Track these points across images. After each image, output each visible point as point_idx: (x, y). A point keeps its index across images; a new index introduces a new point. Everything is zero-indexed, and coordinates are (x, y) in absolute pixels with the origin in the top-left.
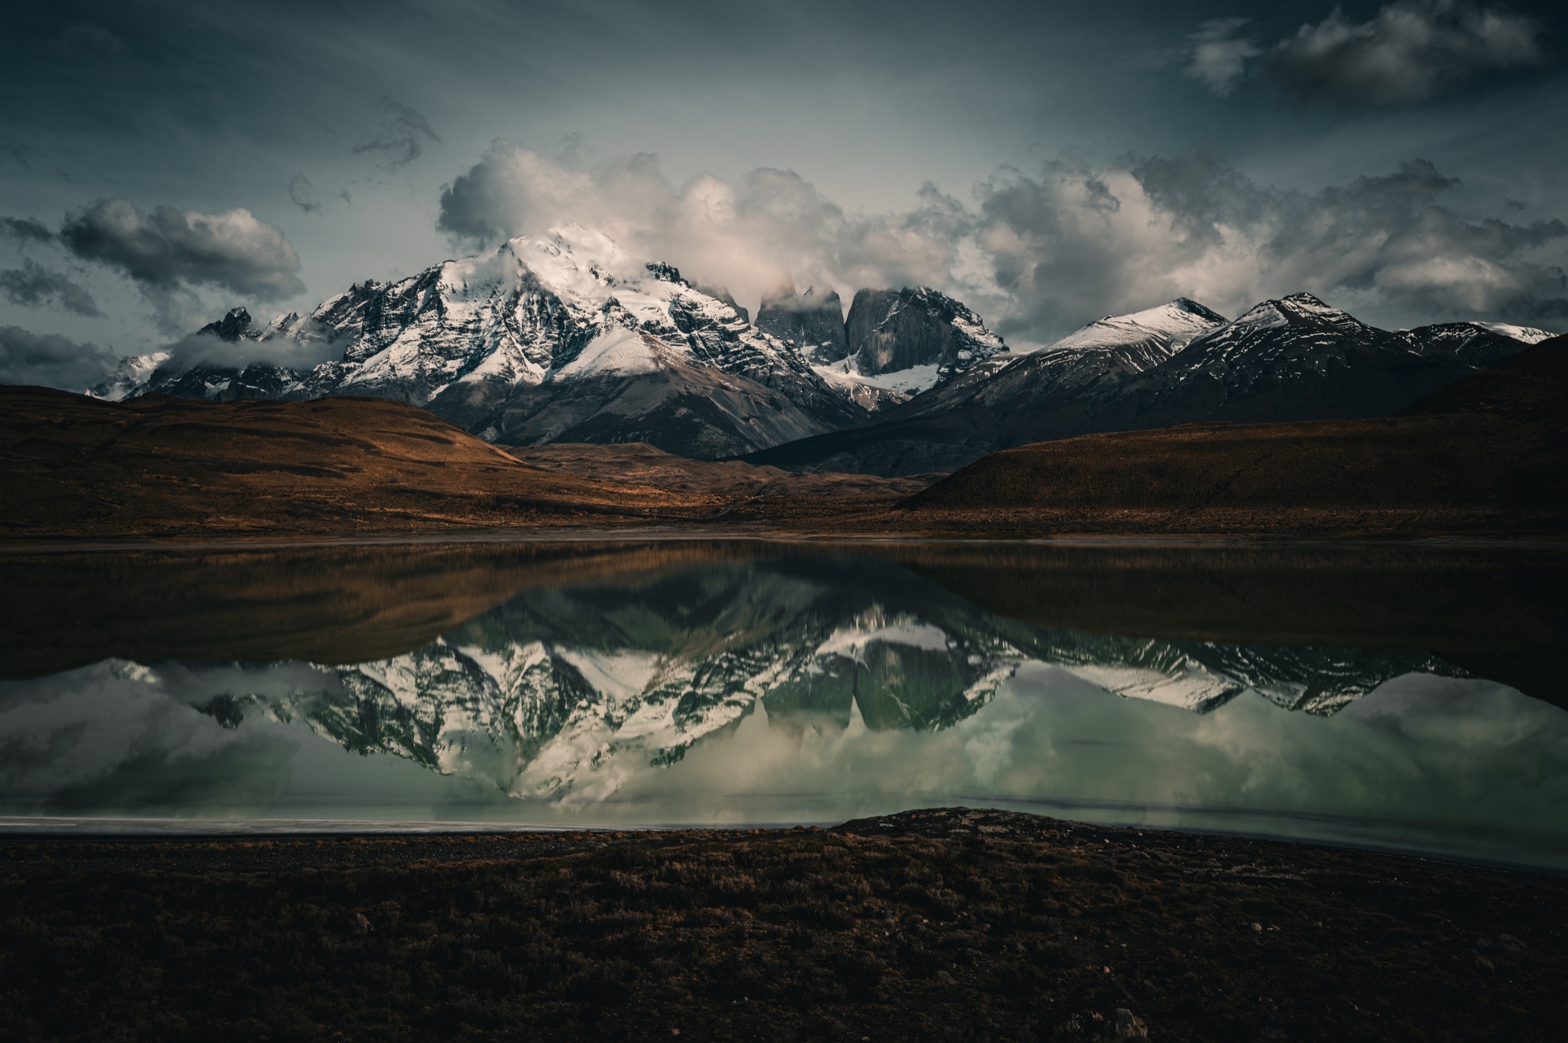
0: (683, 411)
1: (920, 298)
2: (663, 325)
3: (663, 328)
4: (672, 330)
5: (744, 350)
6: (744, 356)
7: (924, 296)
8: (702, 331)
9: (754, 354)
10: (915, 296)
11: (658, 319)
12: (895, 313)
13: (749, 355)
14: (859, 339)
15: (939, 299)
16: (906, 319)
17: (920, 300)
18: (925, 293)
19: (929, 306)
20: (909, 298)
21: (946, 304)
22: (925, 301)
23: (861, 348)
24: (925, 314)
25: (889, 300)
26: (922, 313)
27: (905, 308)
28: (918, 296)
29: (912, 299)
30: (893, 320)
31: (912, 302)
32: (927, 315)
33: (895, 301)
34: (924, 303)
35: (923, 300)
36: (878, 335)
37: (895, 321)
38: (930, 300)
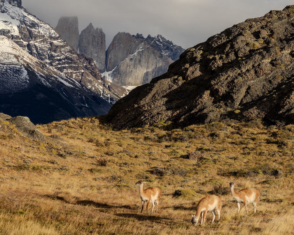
0: (42, 95)
1: (158, 43)
2: (12, 34)
3: (12, 36)
4: (17, 37)
5: (64, 59)
6: (64, 63)
7: (161, 42)
8: (36, 42)
9: (71, 63)
10: (155, 42)
11: (9, 29)
12: (141, 50)
13: (68, 63)
14: (114, 63)
15: (170, 45)
16: (147, 55)
17: (157, 44)
18: (161, 40)
19: (163, 49)
20: (151, 42)
21: (175, 49)
22: (161, 45)
23: (115, 68)
24: (160, 53)
25: (137, 42)
26: (158, 52)
27: (148, 48)
28: (157, 42)
29: (153, 43)
30: (139, 54)
31: (152, 45)
32: (161, 54)
33: (142, 43)
34: (160, 46)
35: (160, 44)
36: (129, 62)
37: (140, 55)
38: (164, 45)
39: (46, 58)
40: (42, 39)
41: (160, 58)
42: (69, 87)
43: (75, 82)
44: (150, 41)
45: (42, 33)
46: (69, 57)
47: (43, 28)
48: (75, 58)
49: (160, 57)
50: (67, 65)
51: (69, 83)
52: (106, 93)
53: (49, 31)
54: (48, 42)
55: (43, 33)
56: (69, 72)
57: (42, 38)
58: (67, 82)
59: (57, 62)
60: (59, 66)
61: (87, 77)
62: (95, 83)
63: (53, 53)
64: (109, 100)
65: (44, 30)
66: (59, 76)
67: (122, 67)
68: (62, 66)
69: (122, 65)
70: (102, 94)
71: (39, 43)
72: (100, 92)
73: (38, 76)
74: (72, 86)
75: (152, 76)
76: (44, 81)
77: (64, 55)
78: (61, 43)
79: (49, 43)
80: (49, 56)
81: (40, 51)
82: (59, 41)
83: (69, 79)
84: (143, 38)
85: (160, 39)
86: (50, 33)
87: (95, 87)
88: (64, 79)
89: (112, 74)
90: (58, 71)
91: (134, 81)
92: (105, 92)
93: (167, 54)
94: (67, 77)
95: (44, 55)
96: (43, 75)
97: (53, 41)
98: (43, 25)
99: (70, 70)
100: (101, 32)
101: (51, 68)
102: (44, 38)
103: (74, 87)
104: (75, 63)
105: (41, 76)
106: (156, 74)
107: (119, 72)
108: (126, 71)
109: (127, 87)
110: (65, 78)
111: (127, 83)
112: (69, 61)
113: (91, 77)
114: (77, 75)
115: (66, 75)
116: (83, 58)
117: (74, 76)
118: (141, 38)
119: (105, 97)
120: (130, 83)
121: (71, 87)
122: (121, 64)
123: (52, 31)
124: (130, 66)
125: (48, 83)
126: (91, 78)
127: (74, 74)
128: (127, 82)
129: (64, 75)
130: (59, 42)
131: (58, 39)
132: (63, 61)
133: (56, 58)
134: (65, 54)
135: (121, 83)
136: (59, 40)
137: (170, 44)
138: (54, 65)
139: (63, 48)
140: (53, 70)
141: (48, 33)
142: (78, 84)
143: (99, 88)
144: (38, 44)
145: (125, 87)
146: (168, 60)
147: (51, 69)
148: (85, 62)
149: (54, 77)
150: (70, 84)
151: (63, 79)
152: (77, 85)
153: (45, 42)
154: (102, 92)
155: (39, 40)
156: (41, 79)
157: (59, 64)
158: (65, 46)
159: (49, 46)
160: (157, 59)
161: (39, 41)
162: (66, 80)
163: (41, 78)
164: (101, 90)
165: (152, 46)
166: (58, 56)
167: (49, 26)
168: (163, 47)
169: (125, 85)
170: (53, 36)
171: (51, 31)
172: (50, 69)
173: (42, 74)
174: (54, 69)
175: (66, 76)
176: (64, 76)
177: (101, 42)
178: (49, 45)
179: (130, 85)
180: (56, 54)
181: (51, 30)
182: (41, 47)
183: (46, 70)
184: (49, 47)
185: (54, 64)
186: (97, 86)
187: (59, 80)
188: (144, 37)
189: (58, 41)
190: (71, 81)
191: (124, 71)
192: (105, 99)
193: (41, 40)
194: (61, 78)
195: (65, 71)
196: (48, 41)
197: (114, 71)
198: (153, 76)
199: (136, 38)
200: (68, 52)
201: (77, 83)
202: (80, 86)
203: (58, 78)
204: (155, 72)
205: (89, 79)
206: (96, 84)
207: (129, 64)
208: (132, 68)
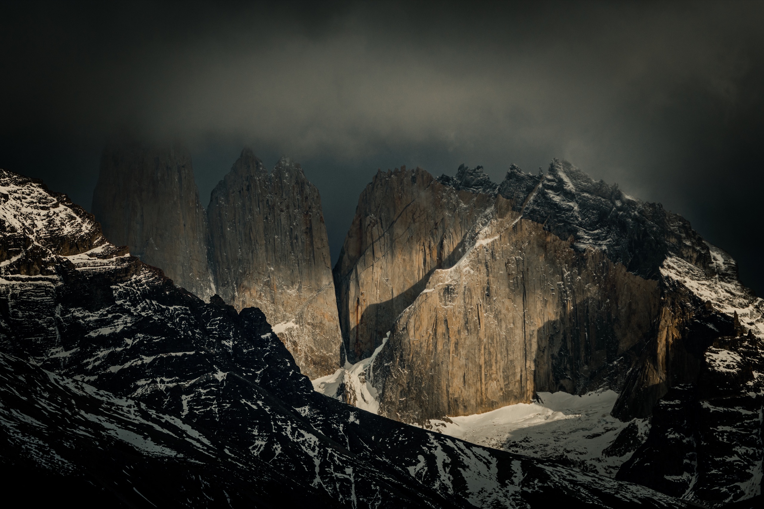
1: (557, 199)
5: (128, 333)
6: (134, 352)
7: (568, 195)
9: (163, 347)
10: (543, 194)
12: (485, 243)
13: (150, 349)
14: (377, 316)
15: (614, 204)
16: (518, 261)
17: (556, 204)
18: (570, 186)
19: (580, 225)
20: (526, 199)
21: (635, 218)
22: (571, 209)
23: (385, 340)
24: (572, 246)
25: (463, 205)
26: (564, 242)
27: (515, 227)
28: (551, 194)
29: (535, 201)
30: (479, 262)
31: (533, 211)
32: (576, 249)
33: (485, 209)
34: (569, 214)
35: (565, 204)
36: (440, 305)
37: (487, 266)
38: (583, 205)
39: (51, 343)
40: (19, 257)
41: (576, 270)
42: (157, 457)
43: (184, 432)
44: (522, 196)
45: (13, 229)
46: (150, 318)
47: (14, 202)
48: (182, 319)
49: (574, 265)
50: (147, 360)
51: (158, 438)
52: (334, 461)
53: (45, 212)
54: (47, 264)
55: (17, 224)
56: (162, 387)
57: (17, 253)
58: (145, 438)
59: (103, 353)
60: (114, 369)
61: (243, 401)
62: (283, 421)
63: (77, 314)
64: (353, 492)
65: (24, 210)
66: (110, 417)
67: (412, 333)
68: (127, 365)
69: (412, 320)
70: (317, 470)
71: (10, 276)
72: (309, 460)
73: (8, 429)
74: (173, 453)
75: (553, 356)
76: (40, 448)
77: (128, 312)
78: (105, 261)
79: (51, 268)
80: (61, 328)
81: (20, 314)
82: (99, 250)
83: (154, 421)
84: (486, 184)
85: (566, 179)
86: (51, 222)
87: (284, 441)
88: (134, 425)
89: (375, 369)
90: (101, 392)
91: (473, 390)
92: (332, 456)
93: (604, 248)
94: (145, 415)
95: (40, 330)
96: (36, 423)
97: (70, 258)
98: (16, 188)
99: (162, 382)
100: (297, 183)
101: (71, 386)
102: (25, 247)
103: (181, 455)
104: (184, 344)
105: (24, 428)
106: (569, 345)
107: (401, 356)
108: (431, 348)
109: (448, 424)
110: (139, 420)
111: (446, 405)
112: (156, 339)
113: (259, 398)
114: (197, 401)
115: (138, 405)
116: (215, 316)
117: (185, 403)
118: (480, 184)
119: (333, 481)
120: (456, 401)
121: (169, 457)
122: (409, 317)
123: (57, 210)
124: (446, 321)
125: (57, 457)
126: (260, 403)
127: (184, 397)
128: (444, 400)
129: (129, 406)
130: (98, 256)
131: (91, 242)
132: (129, 341)
133: (93, 334)
134: (132, 310)
135: (421, 407)
136: (97, 246)
137: (610, 199)
138: (90, 367)
139: (122, 282)
140: (80, 393)
141: (40, 224)
142: (198, 441)
143: (303, 443)
144: (7, 282)
145: (437, 422)
146: (611, 274)
147: (69, 390)
148: (228, 332)
149: (87, 424)
150: (158, 443)
151: (125, 424)
152: (194, 443)
153: (36, 267)
154: (317, 462)
155: (7, 263)
156: (24, 443)
157: (113, 359)
158: (126, 271)
159: (53, 281)
160: (562, 273)
161: (7, 269)
162: (140, 429)
163: (26, 439)
164: (313, 450)
165: (531, 215)
166: (102, 323)
167: (41, 191)
168: (584, 216)
169: (438, 416)
170: (65, 232)
171: (52, 210)
172: (65, 387)
173: (29, 419)
174: (82, 389)
175: (140, 411)
176: (132, 410)
177: (304, 228)
178: (55, 277)
179: (460, 411)
180: (94, 317)
181: (56, 206)
182: (22, 294)
183: (46, 395)
184: (58, 289)
185: (91, 363)
186: (293, 434)
187: (113, 433)
188: (492, 180)
189: (91, 255)
190: (165, 431)
191: (424, 351)
192: (335, 488)
193: (14, 259)
194: (119, 421)
195: (143, 386)
196: (47, 259)
197: (380, 356)
198: (556, 354)
199: (458, 189)
200: (145, 295)
201: (195, 434)
202: (209, 448)
203: (107, 425)
204: (561, 336)
205: (255, 407)
206: (289, 428)
207: (441, 315)
208: (459, 332)
